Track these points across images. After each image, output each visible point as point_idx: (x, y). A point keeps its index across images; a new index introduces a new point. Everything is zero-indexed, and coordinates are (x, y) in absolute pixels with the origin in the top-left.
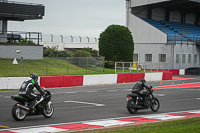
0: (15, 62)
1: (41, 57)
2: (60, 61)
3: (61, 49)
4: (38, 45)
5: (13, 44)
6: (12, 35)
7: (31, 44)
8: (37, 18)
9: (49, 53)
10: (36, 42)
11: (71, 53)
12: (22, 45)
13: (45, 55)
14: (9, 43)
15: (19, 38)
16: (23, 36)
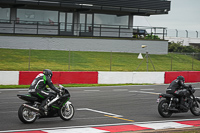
0: (140, 57)
1: (166, 53)
2: (185, 56)
3: (186, 44)
4: (163, 40)
5: (138, 39)
6: (138, 30)
7: (156, 38)
8: (163, 13)
9: (174, 48)
10: (161, 37)
11: (197, 48)
12: (147, 40)
13: (170, 51)
14: (134, 38)
15: (144, 33)
16: (149, 31)
